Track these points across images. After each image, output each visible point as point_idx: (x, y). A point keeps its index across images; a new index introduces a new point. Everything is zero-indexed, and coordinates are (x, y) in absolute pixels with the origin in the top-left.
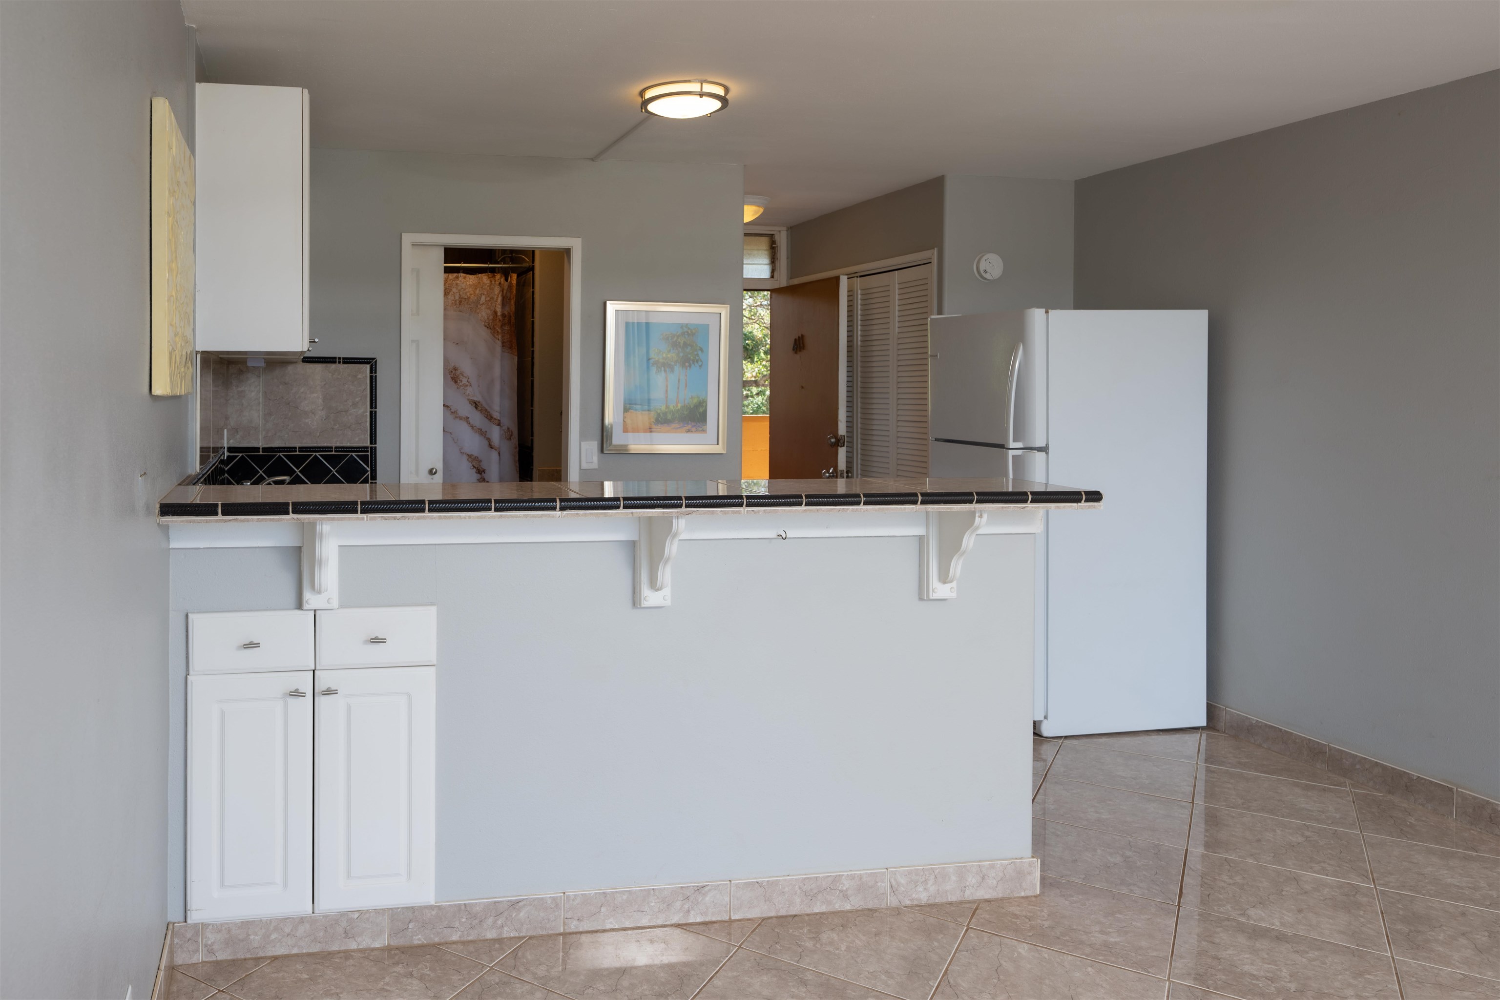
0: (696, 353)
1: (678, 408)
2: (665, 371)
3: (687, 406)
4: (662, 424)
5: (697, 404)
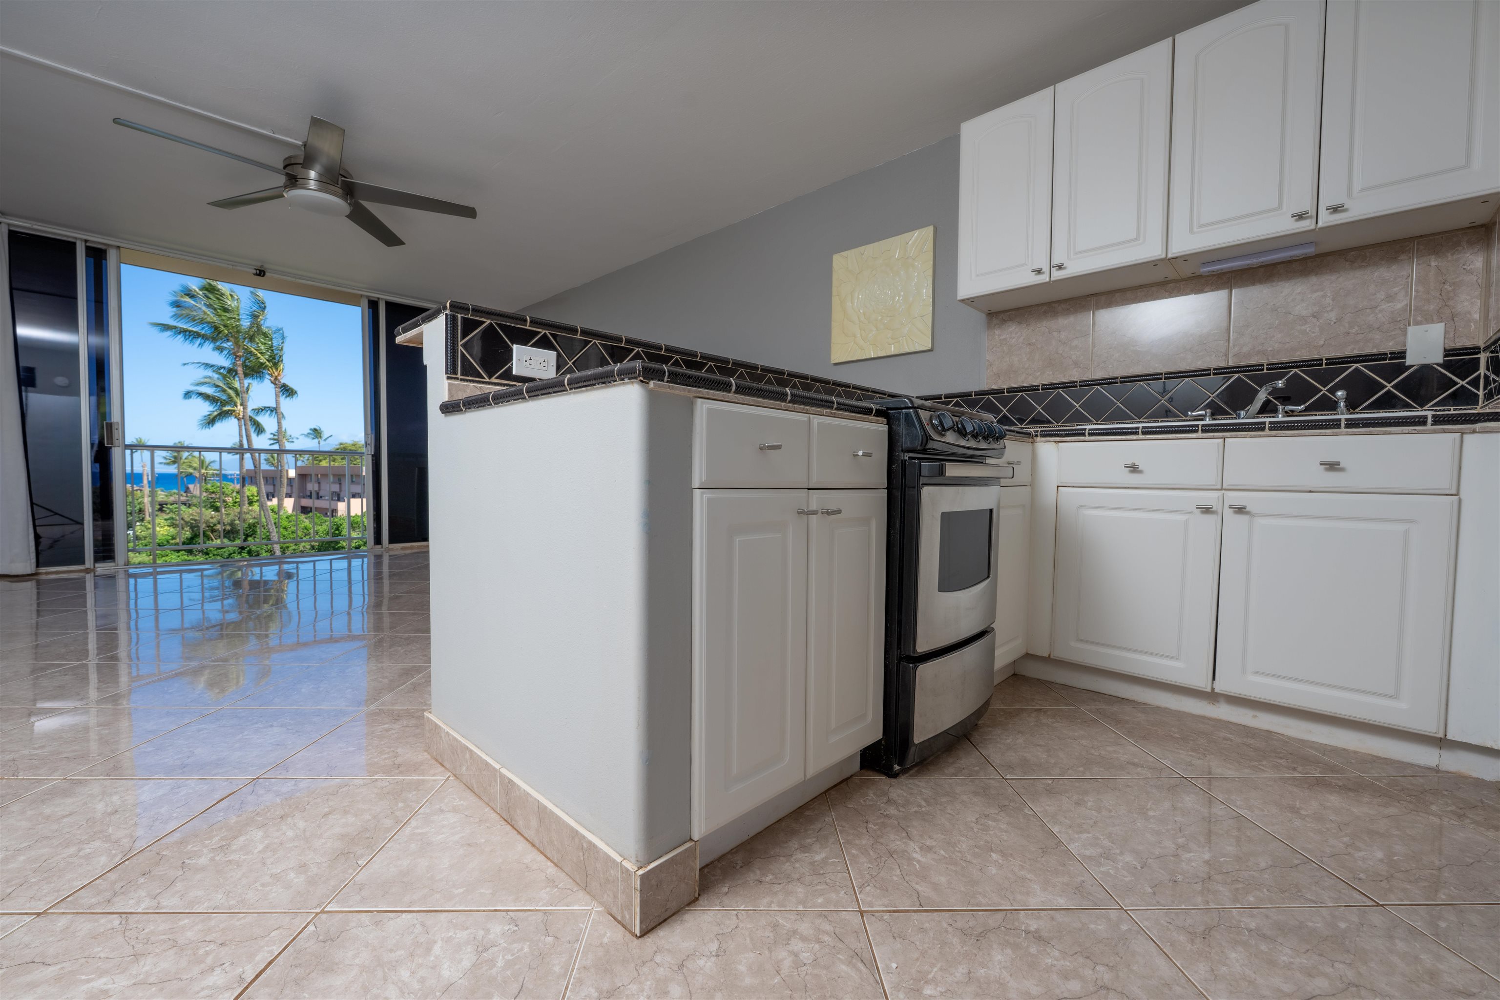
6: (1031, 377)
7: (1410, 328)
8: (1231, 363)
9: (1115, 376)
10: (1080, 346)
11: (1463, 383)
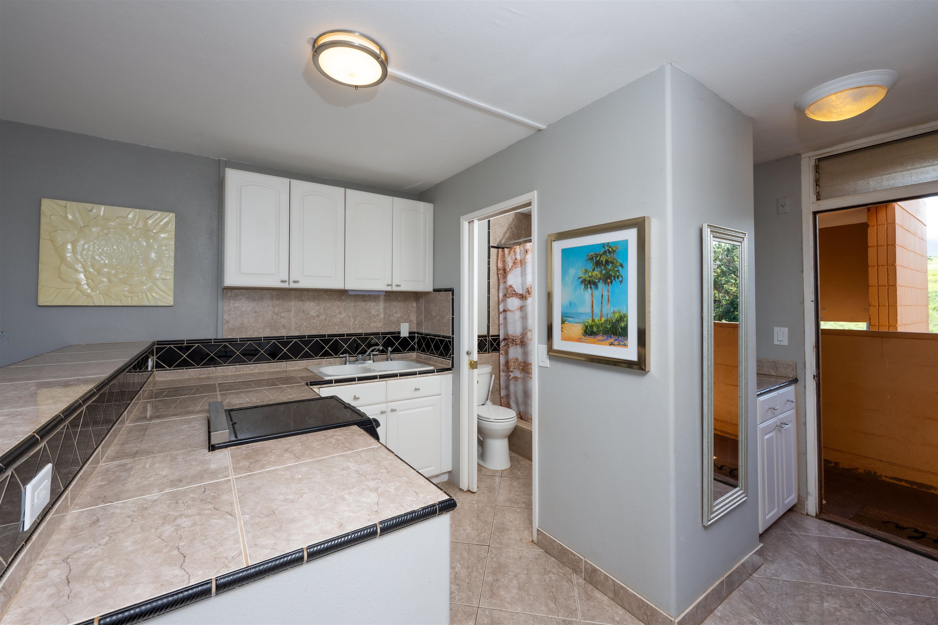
0: (616, 269)
1: (602, 322)
2: (591, 288)
3: (609, 320)
4: (589, 335)
5: (618, 318)
6: (256, 332)
7: (401, 324)
8: (352, 332)
9: (304, 335)
10: (286, 316)
11: (412, 343)
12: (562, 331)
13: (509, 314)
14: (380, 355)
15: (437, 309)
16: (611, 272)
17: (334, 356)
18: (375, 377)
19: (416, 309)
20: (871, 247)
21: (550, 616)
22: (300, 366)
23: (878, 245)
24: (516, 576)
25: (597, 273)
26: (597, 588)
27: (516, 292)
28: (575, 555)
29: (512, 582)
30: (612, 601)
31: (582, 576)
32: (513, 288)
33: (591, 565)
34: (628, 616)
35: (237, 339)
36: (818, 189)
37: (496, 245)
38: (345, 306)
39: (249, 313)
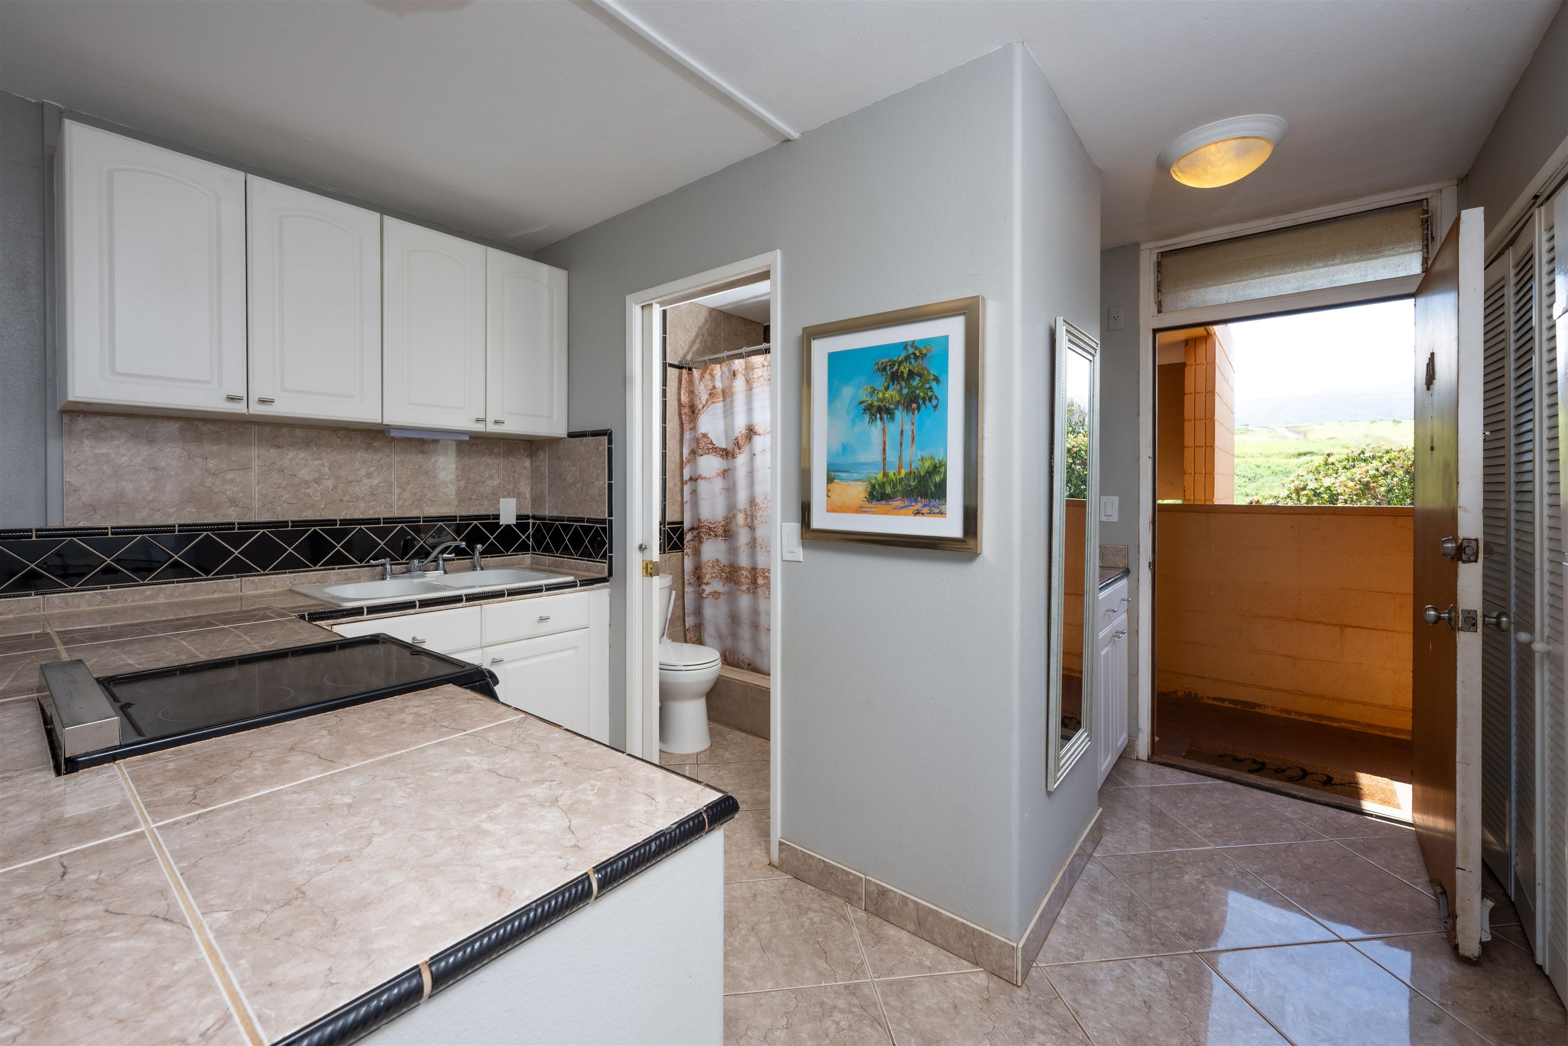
0: (927, 386)
1: (901, 476)
2: (881, 419)
3: (914, 473)
4: (878, 500)
5: (930, 469)
6: (159, 514)
7: (501, 500)
8: (397, 514)
9: (285, 519)
10: (238, 480)
11: (524, 537)
12: (827, 496)
13: (701, 483)
14: (458, 559)
15: (576, 470)
16: (918, 392)
17: (357, 564)
18: (457, 599)
19: (530, 471)
20: (1188, 394)
21: (823, 985)
22: (274, 587)
23: (1196, 391)
24: (753, 929)
25: (894, 393)
26: (887, 921)
27: (714, 445)
28: (848, 873)
29: (748, 941)
30: (914, 937)
31: (862, 906)
32: (709, 438)
33: (877, 885)
34: (942, 955)
35: (107, 528)
36: (1159, 296)
37: (677, 363)
38: (381, 462)
39: (138, 470)
